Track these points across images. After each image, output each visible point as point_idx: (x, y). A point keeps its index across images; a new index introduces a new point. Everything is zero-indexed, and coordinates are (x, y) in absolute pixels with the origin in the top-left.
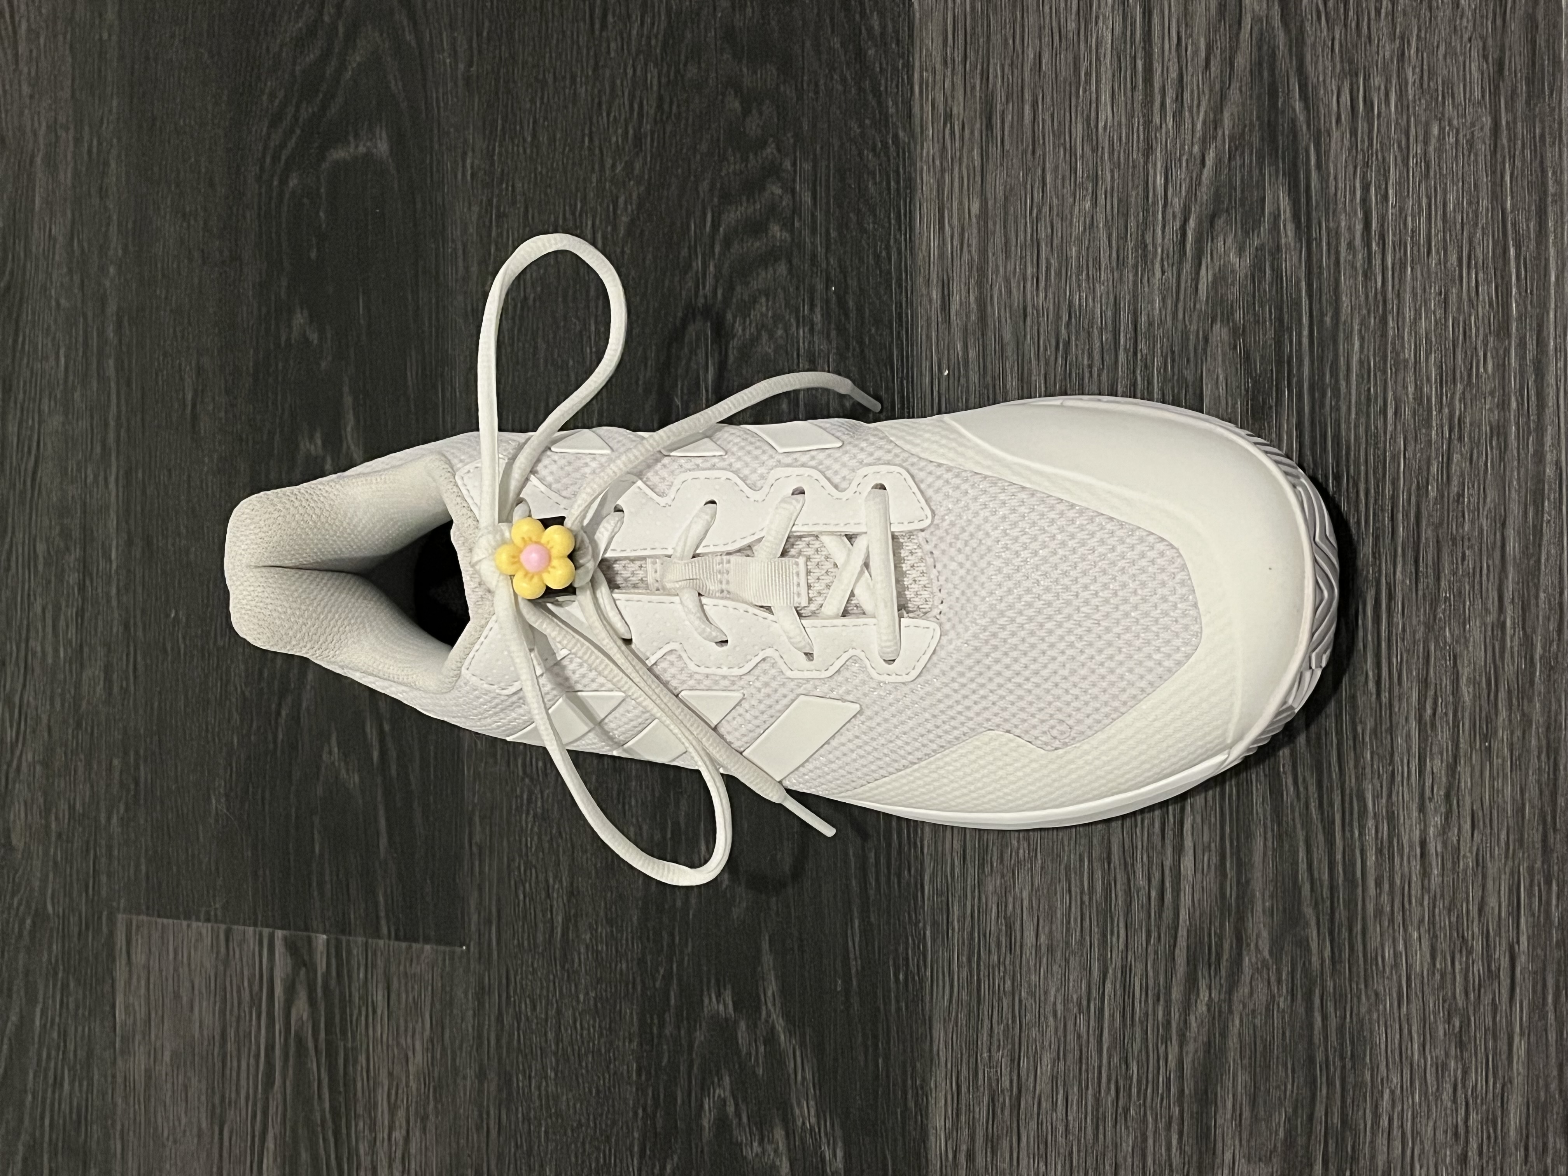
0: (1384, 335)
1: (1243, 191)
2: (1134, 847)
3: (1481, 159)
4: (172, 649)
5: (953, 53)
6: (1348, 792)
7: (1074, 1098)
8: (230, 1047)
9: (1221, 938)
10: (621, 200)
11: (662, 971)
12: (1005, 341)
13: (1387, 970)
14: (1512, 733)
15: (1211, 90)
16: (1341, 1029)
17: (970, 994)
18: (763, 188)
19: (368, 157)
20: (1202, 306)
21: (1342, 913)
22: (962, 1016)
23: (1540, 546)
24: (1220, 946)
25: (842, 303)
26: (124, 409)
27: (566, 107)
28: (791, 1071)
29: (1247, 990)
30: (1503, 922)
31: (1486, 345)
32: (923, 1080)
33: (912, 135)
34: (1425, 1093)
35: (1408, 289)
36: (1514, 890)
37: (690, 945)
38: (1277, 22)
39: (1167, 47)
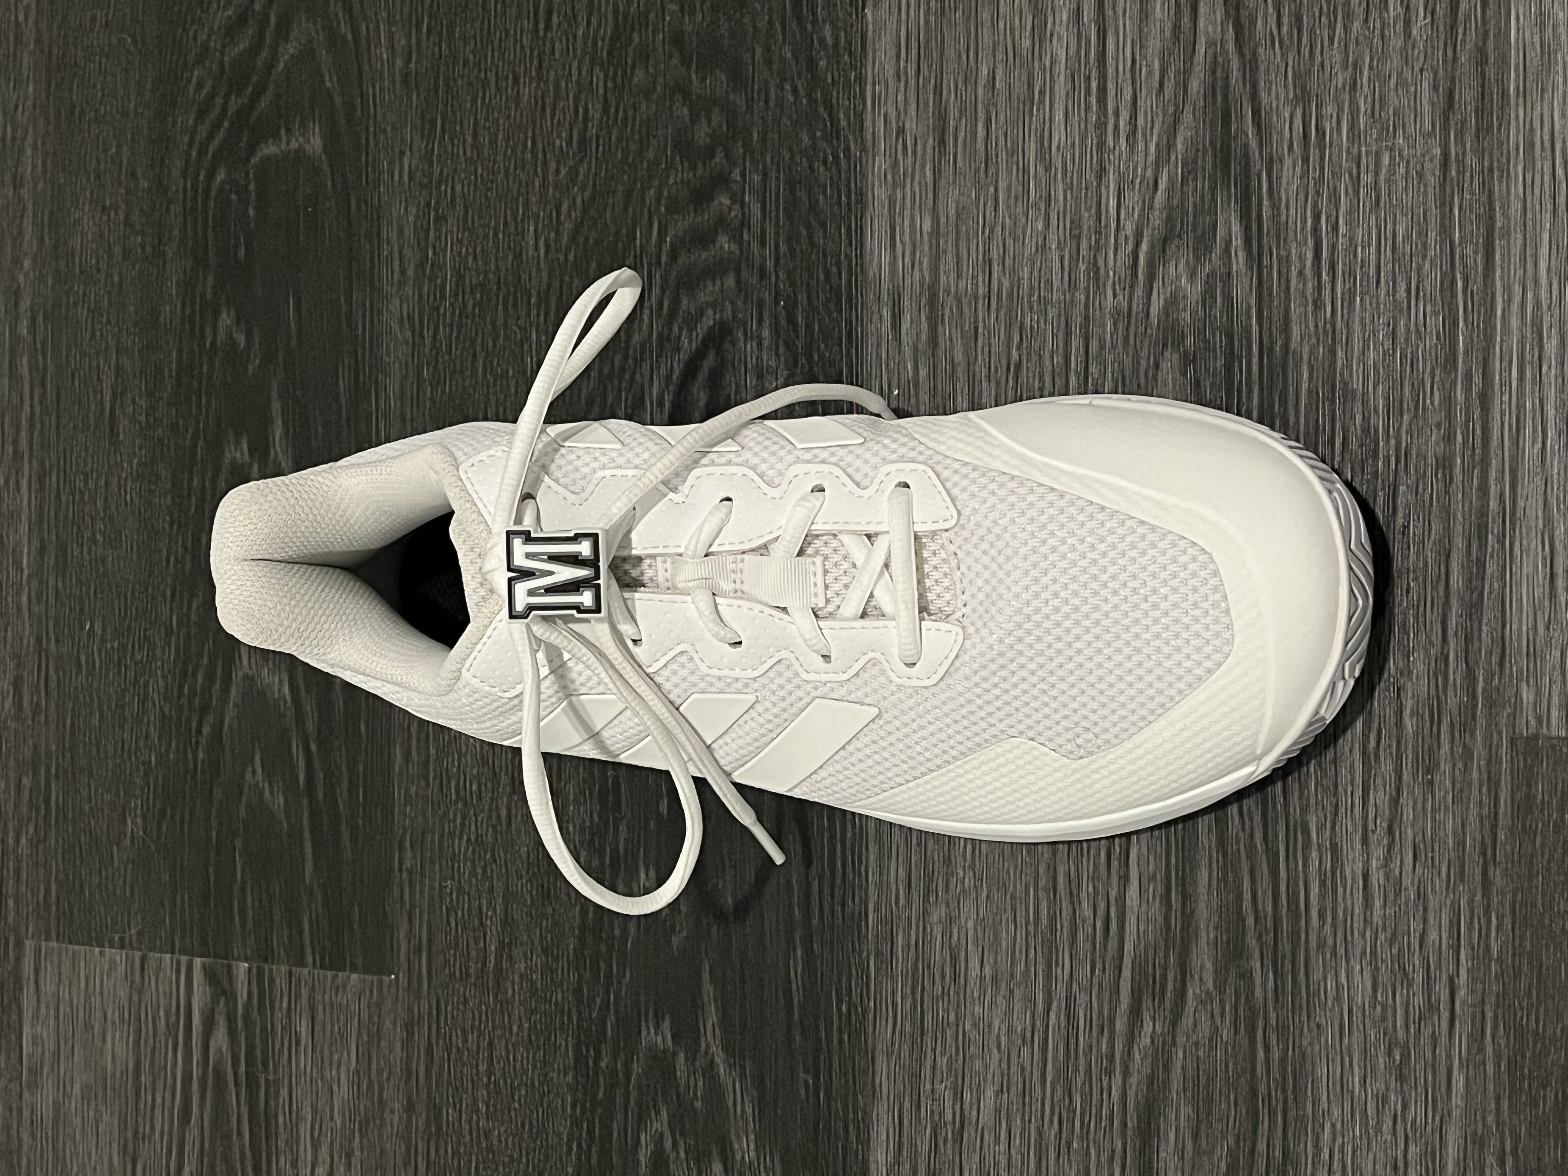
0: (1333, 363)
1: (1195, 216)
2: (1079, 877)
3: (1430, 190)
4: (87, 661)
5: (906, 68)
6: (1292, 823)
7: (1017, 1132)
8: (145, 1079)
9: (1165, 968)
10: (565, 206)
11: (598, 1001)
12: (956, 361)
13: (1329, 1002)
14: (1454, 766)
15: (1165, 115)
16: (1283, 1060)
17: (913, 1024)
18: (712, 198)
19: (299, 156)
20: (1153, 331)
21: (1285, 946)
22: (906, 1048)
23: (1483, 579)
24: (1164, 976)
25: (791, 318)
26: (38, 409)
27: (508, 108)
28: (730, 1104)
29: (1191, 1021)
30: (1444, 955)
31: (1433, 379)
32: (865, 1112)
33: (864, 149)
34: (1365, 1125)
35: (1357, 320)
36: (1455, 924)
37: (628, 974)
38: (1231, 46)
39: (1121, 68)
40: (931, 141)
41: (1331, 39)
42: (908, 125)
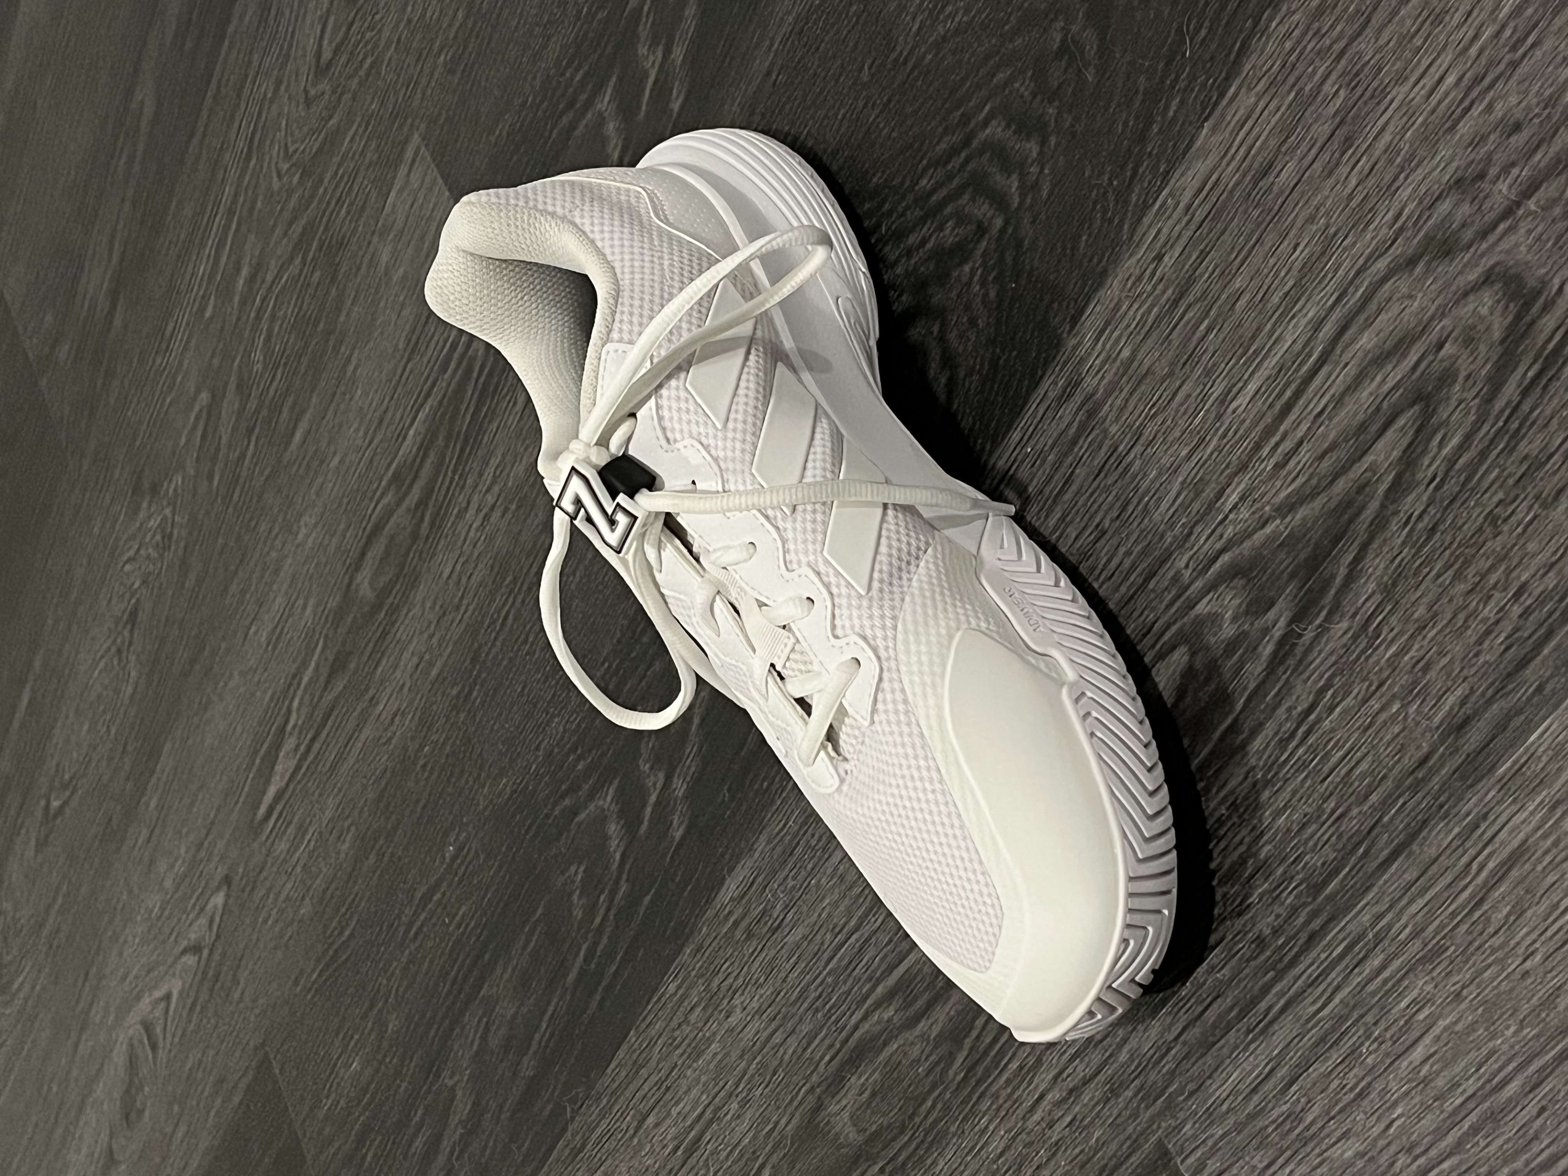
0: (1261, 791)
1: (1268, 580)
5: (1197, 209)
7: (799, 969)
13: (977, 1129)
14: (1125, 1109)
15: (1309, 479)
16: (936, 1122)
17: (791, 842)
18: (1028, 138)
38: (1382, 488)
39: (1311, 406)
40: (1170, 291)
41: (1438, 576)
42: (1166, 259)
